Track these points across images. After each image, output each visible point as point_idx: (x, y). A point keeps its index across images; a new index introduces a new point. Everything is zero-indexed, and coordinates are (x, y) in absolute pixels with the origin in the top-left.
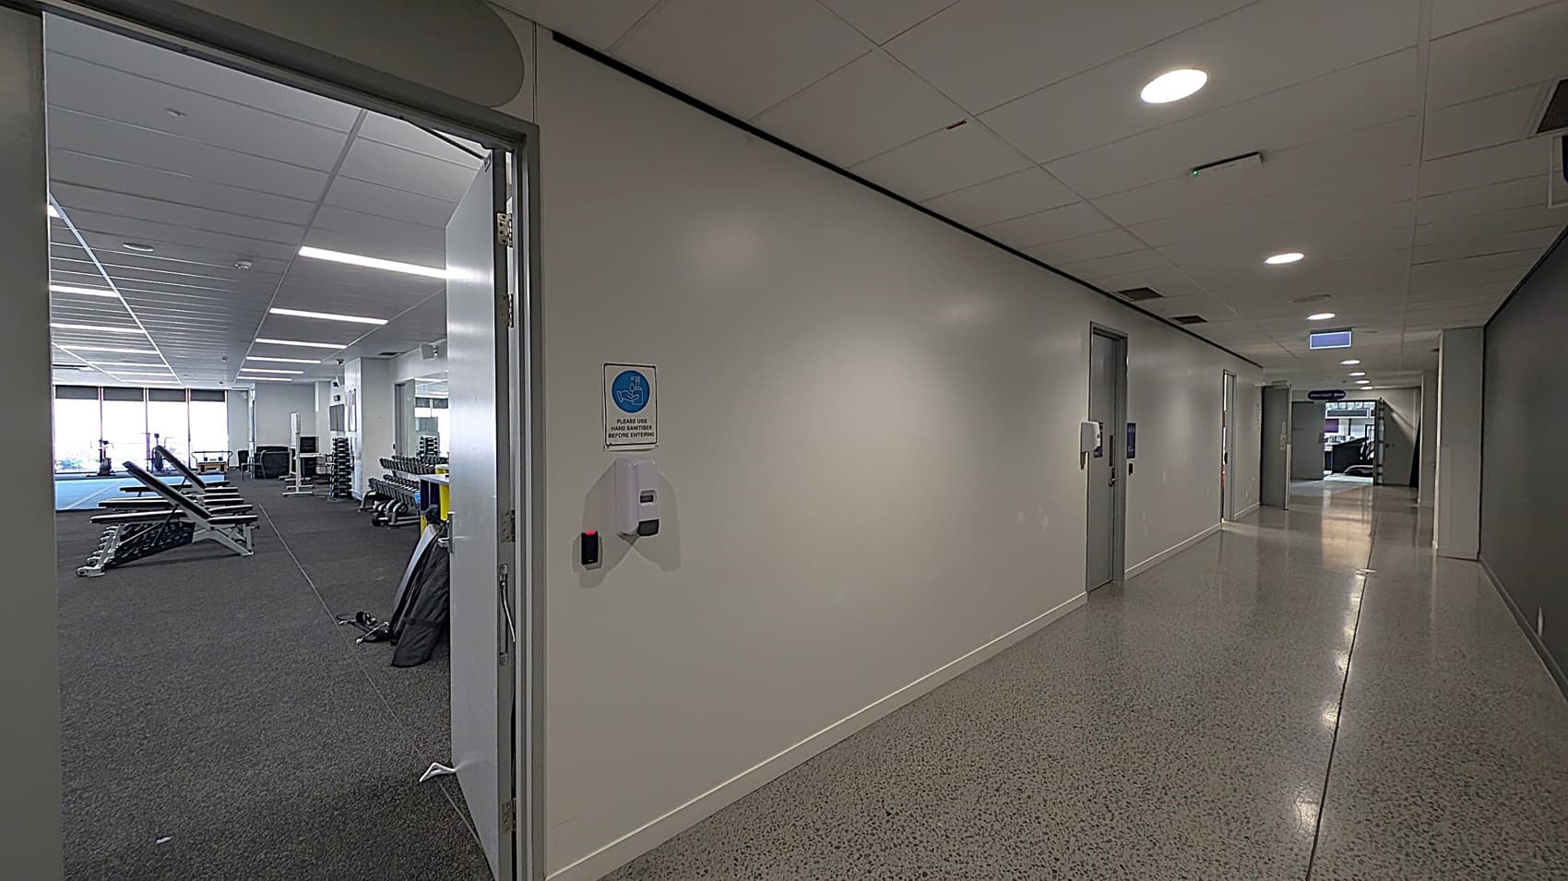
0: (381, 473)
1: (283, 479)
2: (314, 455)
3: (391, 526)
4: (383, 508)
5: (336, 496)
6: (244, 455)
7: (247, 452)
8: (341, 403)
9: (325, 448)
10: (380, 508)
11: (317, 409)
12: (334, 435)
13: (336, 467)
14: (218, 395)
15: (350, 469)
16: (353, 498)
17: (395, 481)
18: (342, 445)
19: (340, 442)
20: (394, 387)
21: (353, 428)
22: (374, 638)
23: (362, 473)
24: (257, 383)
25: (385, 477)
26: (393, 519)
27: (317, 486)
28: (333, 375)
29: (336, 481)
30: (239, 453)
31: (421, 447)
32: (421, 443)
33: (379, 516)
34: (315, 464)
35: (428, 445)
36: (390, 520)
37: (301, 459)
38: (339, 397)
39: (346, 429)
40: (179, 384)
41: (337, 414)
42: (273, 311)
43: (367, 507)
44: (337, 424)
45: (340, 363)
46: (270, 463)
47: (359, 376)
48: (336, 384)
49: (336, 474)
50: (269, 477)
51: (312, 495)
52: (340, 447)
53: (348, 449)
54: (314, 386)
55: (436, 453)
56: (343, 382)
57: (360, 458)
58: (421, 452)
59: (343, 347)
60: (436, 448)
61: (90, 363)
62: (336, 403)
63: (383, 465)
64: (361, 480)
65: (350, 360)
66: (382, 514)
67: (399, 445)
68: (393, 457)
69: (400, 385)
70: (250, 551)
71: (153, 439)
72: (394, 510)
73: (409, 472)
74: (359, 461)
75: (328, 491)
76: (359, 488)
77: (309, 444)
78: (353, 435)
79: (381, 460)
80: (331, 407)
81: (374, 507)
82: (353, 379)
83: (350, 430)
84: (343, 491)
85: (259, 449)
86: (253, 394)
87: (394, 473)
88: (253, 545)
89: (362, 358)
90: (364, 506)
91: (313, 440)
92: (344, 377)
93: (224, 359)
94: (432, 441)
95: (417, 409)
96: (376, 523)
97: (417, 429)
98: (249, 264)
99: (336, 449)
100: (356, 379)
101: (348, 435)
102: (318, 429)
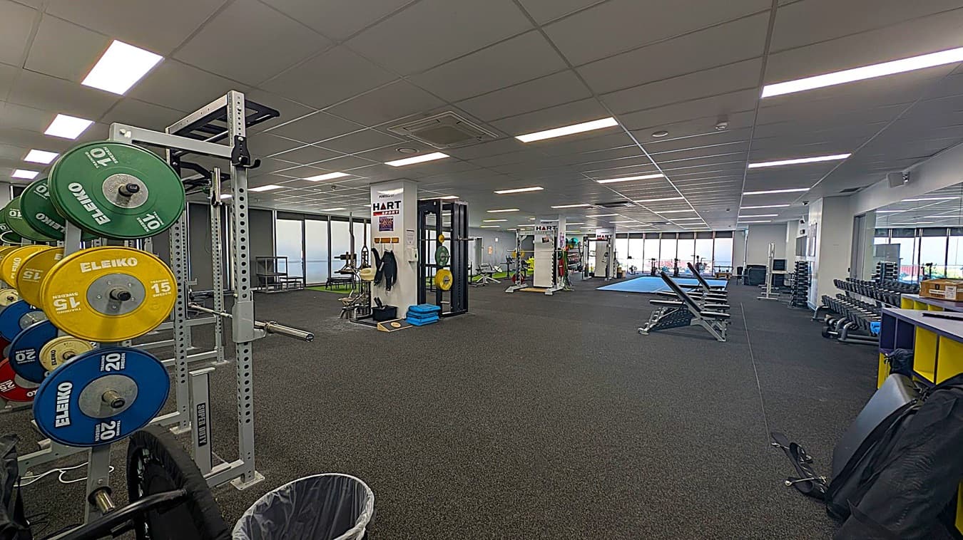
0: (833, 292)
1: (760, 287)
2: (783, 272)
3: (840, 341)
4: (834, 322)
5: (795, 305)
6: (740, 270)
7: (742, 268)
8: (805, 235)
9: (790, 268)
10: (830, 322)
11: (787, 241)
12: (798, 259)
13: (796, 283)
14: (728, 234)
15: (807, 285)
16: (808, 308)
17: (848, 300)
18: (803, 268)
19: (801, 264)
20: (853, 218)
21: (813, 254)
22: (807, 490)
23: (817, 290)
24: (750, 225)
25: (837, 296)
26: (843, 335)
27: (782, 294)
28: (800, 215)
29: (795, 293)
30: (738, 268)
31: (878, 272)
32: (878, 268)
33: (829, 330)
34: (784, 279)
35: (887, 270)
36: (839, 336)
37: (773, 274)
38: (804, 231)
39: (807, 254)
40: (709, 229)
41: (801, 242)
42: (751, 166)
43: (819, 318)
44: (801, 252)
45: (805, 204)
46: (753, 276)
47: (821, 214)
48: (802, 222)
49: (796, 288)
50: (752, 284)
51: (777, 301)
52: (801, 268)
53: (807, 270)
54: (786, 225)
55: (896, 277)
56: (807, 220)
57: (816, 277)
58: (877, 276)
59: (808, 189)
60: (896, 273)
61: (669, 220)
62: (802, 236)
63: (836, 285)
64: (816, 294)
65: (814, 201)
66: (832, 327)
67: (854, 268)
68: (848, 279)
69: (859, 217)
70: (724, 339)
71: (696, 259)
72: (845, 327)
73: (863, 294)
74: (815, 280)
75: (789, 299)
76: (814, 300)
77: (780, 264)
78: (813, 260)
79: (835, 281)
80: (797, 239)
81: (826, 319)
82: (815, 216)
83: (810, 256)
84: (800, 301)
85: (748, 266)
86: (747, 232)
87: (847, 293)
88: (726, 335)
89: (824, 198)
90: (816, 317)
91: (784, 261)
92: (808, 216)
93: (728, 210)
94: (892, 266)
95: (876, 239)
96: (826, 335)
97: (874, 255)
98: (725, 124)
99: (797, 270)
100: (818, 217)
101: (808, 259)
102: (787, 254)
